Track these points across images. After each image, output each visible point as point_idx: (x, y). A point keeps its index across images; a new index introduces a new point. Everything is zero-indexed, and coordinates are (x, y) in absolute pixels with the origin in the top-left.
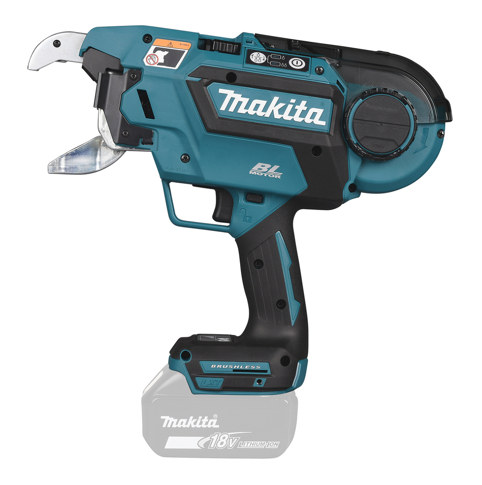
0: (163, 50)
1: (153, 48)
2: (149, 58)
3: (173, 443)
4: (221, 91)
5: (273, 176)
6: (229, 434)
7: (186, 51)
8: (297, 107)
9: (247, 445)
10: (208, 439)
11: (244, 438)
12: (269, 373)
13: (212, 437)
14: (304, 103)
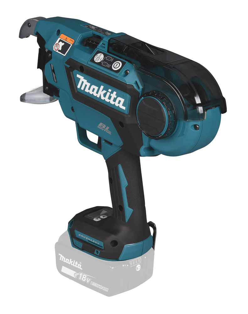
0: (63, 42)
1: (59, 39)
2: (56, 45)
3: (64, 269)
4: (78, 76)
5: (108, 132)
6: (87, 275)
7: (71, 45)
8: (112, 95)
9: (94, 284)
10: (78, 274)
11: (93, 280)
12: (103, 248)
13: (80, 274)
14: (115, 93)
